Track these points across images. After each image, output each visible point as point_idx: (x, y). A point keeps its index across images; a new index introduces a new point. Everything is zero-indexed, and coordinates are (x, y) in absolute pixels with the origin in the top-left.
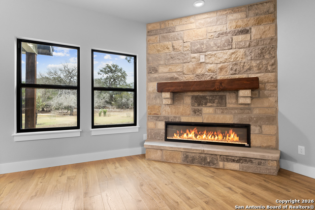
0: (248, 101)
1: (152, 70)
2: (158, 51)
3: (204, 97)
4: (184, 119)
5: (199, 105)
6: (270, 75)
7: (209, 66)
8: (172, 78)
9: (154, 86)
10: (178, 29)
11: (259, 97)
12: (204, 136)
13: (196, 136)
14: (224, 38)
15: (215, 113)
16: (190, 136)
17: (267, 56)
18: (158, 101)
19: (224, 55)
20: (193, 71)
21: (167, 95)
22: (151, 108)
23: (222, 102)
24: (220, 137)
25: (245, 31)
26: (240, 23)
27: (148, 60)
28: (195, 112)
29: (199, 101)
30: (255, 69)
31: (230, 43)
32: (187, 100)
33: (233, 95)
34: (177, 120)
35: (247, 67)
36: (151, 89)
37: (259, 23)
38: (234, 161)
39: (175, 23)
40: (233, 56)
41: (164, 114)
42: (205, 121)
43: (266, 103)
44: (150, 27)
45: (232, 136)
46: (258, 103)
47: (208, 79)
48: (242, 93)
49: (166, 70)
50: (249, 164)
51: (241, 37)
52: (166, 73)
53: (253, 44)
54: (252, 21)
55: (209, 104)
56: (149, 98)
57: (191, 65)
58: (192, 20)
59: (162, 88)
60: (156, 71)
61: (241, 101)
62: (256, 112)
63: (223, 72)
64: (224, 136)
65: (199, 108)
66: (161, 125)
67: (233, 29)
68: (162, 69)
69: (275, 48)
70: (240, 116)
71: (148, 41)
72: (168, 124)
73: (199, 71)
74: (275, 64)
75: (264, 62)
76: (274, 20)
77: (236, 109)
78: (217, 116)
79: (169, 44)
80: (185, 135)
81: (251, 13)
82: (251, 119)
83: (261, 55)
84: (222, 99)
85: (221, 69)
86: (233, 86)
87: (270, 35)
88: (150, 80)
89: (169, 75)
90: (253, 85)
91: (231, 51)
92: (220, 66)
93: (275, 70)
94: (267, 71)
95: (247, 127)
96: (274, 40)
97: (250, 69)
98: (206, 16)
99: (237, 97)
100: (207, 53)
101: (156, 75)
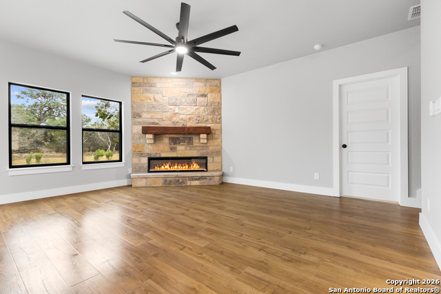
0: (205, 141)
1: (136, 115)
2: (142, 100)
3: (178, 138)
4: (163, 155)
5: (174, 144)
6: (218, 125)
7: (182, 116)
8: (153, 123)
9: (139, 129)
10: (158, 85)
11: (212, 139)
12: (176, 167)
13: (170, 167)
14: (191, 98)
15: (186, 149)
16: (166, 167)
17: (216, 113)
18: (142, 141)
19: (192, 109)
20: (170, 119)
21: (151, 136)
22: (135, 146)
23: (190, 142)
24: (187, 167)
25: (204, 96)
26: (201, 89)
27: (132, 107)
28: (171, 149)
29: (175, 141)
30: (210, 121)
31: (195, 102)
32: (166, 140)
33: (197, 137)
34: (158, 156)
35: (205, 119)
36: (135, 131)
37: (212, 91)
38: (196, 179)
39: (156, 80)
40: (197, 111)
41: (147, 151)
42: (179, 156)
43: (216, 142)
44: (134, 80)
45: (195, 165)
46: (211, 142)
47: (181, 125)
48: (202, 136)
49: (149, 116)
50: (205, 180)
51: (202, 99)
52: (148, 118)
53: (209, 104)
54: (208, 90)
55: (181, 144)
56: (133, 138)
57: (168, 114)
58: (169, 80)
59: (146, 130)
60: (140, 116)
61: (202, 141)
62: (211, 148)
63: (191, 121)
64: (189, 166)
65: (175, 146)
66: (145, 161)
67: (197, 92)
68: (145, 115)
69: (220, 108)
70: (201, 151)
71: (132, 91)
72: (150, 159)
73: (174, 119)
74: (220, 118)
75: (215, 117)
76: (220, 91)
77: (199, 146)
78: (187, 152)
79: (151, 96)
80: (163, 167)
81: (208, 84)
82: (208, 153)
83: (213, 112)
84: (190, 139)
85: (190, 119)
86: (197, 131)
87: (218, 100)
88: (134, 124)
89: (151, 121)
90: (208, 131)
91: (196, 107)
92: (189, 117)
93: (220, 122)
94: (216, 123)
95: (206, 158)
96: (220, 103)
97: (207, 120)
98: (179, 80)
99: (200, 139)
100: (180, 107)
101: (140, 120)
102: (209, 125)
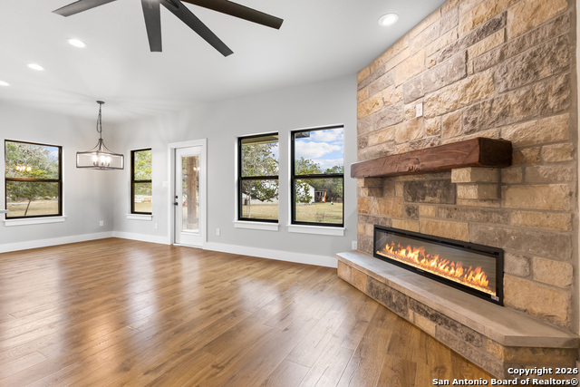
0: (472, 193)
1: (362, 143)
2: (368, 111)
3: (420, 185)
4: (395, 224)
5: (414, 200)
6: (553, 120)
7: (430, 123)
10: (389, 66)
11: (524, 183)
14: (452, 59)
15: (438, 215)
17: (546, 71)
19: (453, 94)
20: (407, 136)
22: (360, 202)
23: (449, 194)
25: (495, 25)
26: (482, 11)
27: (358, 128)
28: (409, 211)
29: (414, 192)
30: (517, 111)
31: (462, 65)
32: (398, 189)
35: (496, 112)
38: (426, 315)
39: (385, 58)
40: (470, 91)
41: (373, 212)
42: (423, 231)
44: (360, 77)
49: (376, 140)
50: (451, 332)
51: (484, 44)
52: (375, 145)
53: (511, 49)
55: (428, 199)
57: (403, 127)
58: (406, 43)
60: (366, 144)
62: (517, 219)
63: (452, 130)
65: (415, 204)
66: (370, 231)
67: (469, 31)
68: (373, 140)
70: (481, 227)
71: (358, 100)
73: (415, 136)
74: (568, 87)
75: (539, 88)
77: (474, 210)
78: (441, 223)
79: (379, 96)
82: (504, 237)
83: (531, 69)
84: (450, 189)
85: (448, 125)
91: (466, 81)
92: (445, 118)
93: (568, 105)
94: (545, 111)
95: (497, 255)
96: (564, 20)
97: (504, 114)
100: (425, 99)
101: (366, 150)
102: (508, 134)
